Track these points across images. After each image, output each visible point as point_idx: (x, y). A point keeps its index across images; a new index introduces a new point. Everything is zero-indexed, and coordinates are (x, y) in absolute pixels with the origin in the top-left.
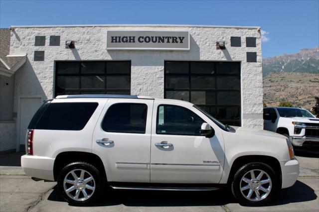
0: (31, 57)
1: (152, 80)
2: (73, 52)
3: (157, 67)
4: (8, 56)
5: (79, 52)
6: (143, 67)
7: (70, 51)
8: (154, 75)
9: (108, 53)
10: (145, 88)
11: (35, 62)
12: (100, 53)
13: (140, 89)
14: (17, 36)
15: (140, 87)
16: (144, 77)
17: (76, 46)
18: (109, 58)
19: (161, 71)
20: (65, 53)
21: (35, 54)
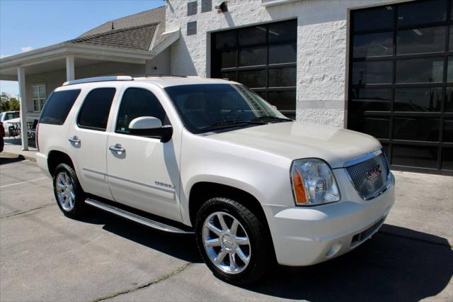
0: (184, 31)
1: (326, 46)
2: (226, 17)
3: (335, 23)
4: (164, 33)
5: (233, 15)
6: (315, 25)
7: (222, 15)
8: (331, 36)
9: (266, 12)
10: (317, 59)
11: (189, 37)
12: (257, 12)
13: (310, 63)
14: (171, 6)
15: (310, 58)
16: (316, 42)
17: (230, 8)
18: (268, 18)
19: (341, 28)
20: (217, 19)
21: (188, 27)
